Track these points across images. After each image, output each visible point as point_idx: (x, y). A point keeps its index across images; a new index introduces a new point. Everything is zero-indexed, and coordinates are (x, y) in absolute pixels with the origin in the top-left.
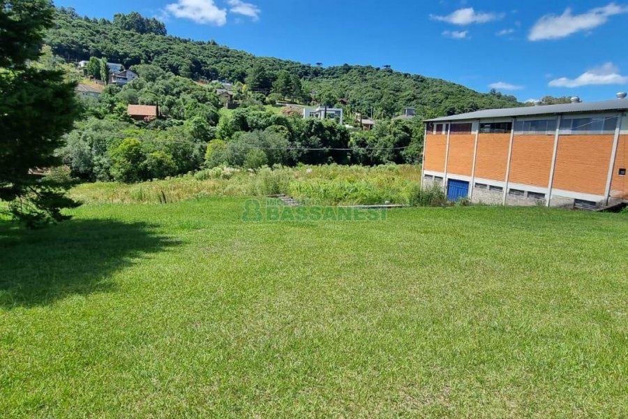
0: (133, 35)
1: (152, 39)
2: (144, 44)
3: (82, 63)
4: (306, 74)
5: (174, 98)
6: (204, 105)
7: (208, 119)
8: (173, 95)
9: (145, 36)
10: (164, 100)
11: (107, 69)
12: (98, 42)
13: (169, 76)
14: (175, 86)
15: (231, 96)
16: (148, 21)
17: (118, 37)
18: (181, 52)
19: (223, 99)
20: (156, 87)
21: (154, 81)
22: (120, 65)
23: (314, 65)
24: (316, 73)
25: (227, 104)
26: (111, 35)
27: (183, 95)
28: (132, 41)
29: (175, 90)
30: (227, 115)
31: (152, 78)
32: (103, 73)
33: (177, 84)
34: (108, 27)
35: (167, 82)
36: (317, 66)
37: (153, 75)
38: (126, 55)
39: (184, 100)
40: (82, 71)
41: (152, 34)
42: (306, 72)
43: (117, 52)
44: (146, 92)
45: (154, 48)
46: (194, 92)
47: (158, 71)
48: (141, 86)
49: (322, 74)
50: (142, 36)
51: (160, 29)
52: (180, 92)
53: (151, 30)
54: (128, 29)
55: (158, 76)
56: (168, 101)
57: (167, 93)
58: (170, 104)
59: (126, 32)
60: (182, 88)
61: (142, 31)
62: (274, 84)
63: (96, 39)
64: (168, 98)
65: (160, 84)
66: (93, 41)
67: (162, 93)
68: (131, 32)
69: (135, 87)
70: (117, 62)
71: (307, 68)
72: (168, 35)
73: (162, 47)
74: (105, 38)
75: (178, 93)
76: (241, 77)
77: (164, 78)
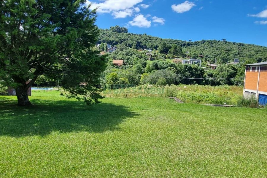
0: (116, 34)
1: (123, 35)
2: (120, 37)
3: (98, 45)
4: (184, 45)
5: (130, 57)
6: (141, 59)
7: (142, 65)
8: (129, 56)
9: (120, 34)
10: (126, 57)
11: (107, 46)
12: (104, 37)
13: (128, 48)
14: (130, 52)
15: (152, 55)
16: (122, 28)
17: (111, 35)
18: (133, 39)
19: (148, 57)
20: (123, 52)
21: (123, 51)
22: (111, 45)
23: (188, 41)
24: (189, 44)
25: (150, 59)
26: (108, 35)
27: (133, 56)
28: (116, 36)
29: (130, 54)
30: (150, 63)
31: (122, 49)
32: (105, 49)
33: (131, 51)
34: (108, 31)
35: (127, 51)
36: (189, 41)
37: (122, 48)
38: (113, 41)
39: (133, 57)
40: (98, 48)
41: (123, 33)
42: (184, 44)
43: (110, 40)
44: (119, 55)
45: (123, 38)
46: (137, 54)
47: (124, 47)
48: (118, 53)
49: (192, 45)
50: (119, 34)
51: (126, 31)
52: (132, 54)
53: (122, 31)
54: (115, 32)
55: (124, 48)
56: (127, 58)
57: (127, 55)
58: (128, 59)
59: (114, 33)
60: (133, 52)
61: (119, 32)
62: (170, 50)
63: (103, 36)
64: (127, 57)
65: (124, 52)
66: (103, 37)
67: (125, 55)
68: (116, 33)
69: (115, 53)
70: (110, 44)
71: (184, 42)
72: (128, 33)
73: (126, 38)
74: (107, 35)
75: (131, 55)
76: (156, 48)
77: (126, 49)
